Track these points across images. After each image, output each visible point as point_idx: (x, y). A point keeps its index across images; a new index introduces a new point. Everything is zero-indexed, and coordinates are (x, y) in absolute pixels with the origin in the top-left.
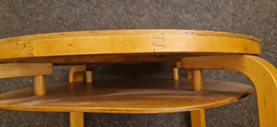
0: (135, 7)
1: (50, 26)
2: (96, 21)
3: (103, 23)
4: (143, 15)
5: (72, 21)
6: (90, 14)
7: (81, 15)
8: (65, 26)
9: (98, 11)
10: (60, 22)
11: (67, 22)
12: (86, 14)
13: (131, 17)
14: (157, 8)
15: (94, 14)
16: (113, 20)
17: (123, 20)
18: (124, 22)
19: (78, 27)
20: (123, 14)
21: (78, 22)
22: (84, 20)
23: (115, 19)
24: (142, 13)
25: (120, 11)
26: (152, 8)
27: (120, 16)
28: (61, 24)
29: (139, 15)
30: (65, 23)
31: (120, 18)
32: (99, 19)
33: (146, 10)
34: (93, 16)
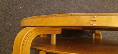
0: (69, 6)
1: (27, 2)
2: (50, 6)
3: (52, 8)
4: (71, 10)
5: (38, 3)
6: (48, 3)
7: (43, 2)
8: (34, 4)
9: (52, 2)
10: (33, 2)
11: (36, 2)
12: (46, 2)
13: (66, 9)
14: (78, 9)
15: (50, 3)
16: (57, 8)
17: (62, 10)
18: (62, 11)
19: (41, 7)
20: (62, 7)
21: (41, 4)
22: (44, 4)
23: (58, 8)
24: (71, 9)
25: (62, 5)
26: (76, 9)
27: (61, 7)
28: (33, 3)
29: (70, 10)
30: (35, 3)
31: (61, 8)
32: (51, 6)
33: (73, 9)
34: (49, 4)
